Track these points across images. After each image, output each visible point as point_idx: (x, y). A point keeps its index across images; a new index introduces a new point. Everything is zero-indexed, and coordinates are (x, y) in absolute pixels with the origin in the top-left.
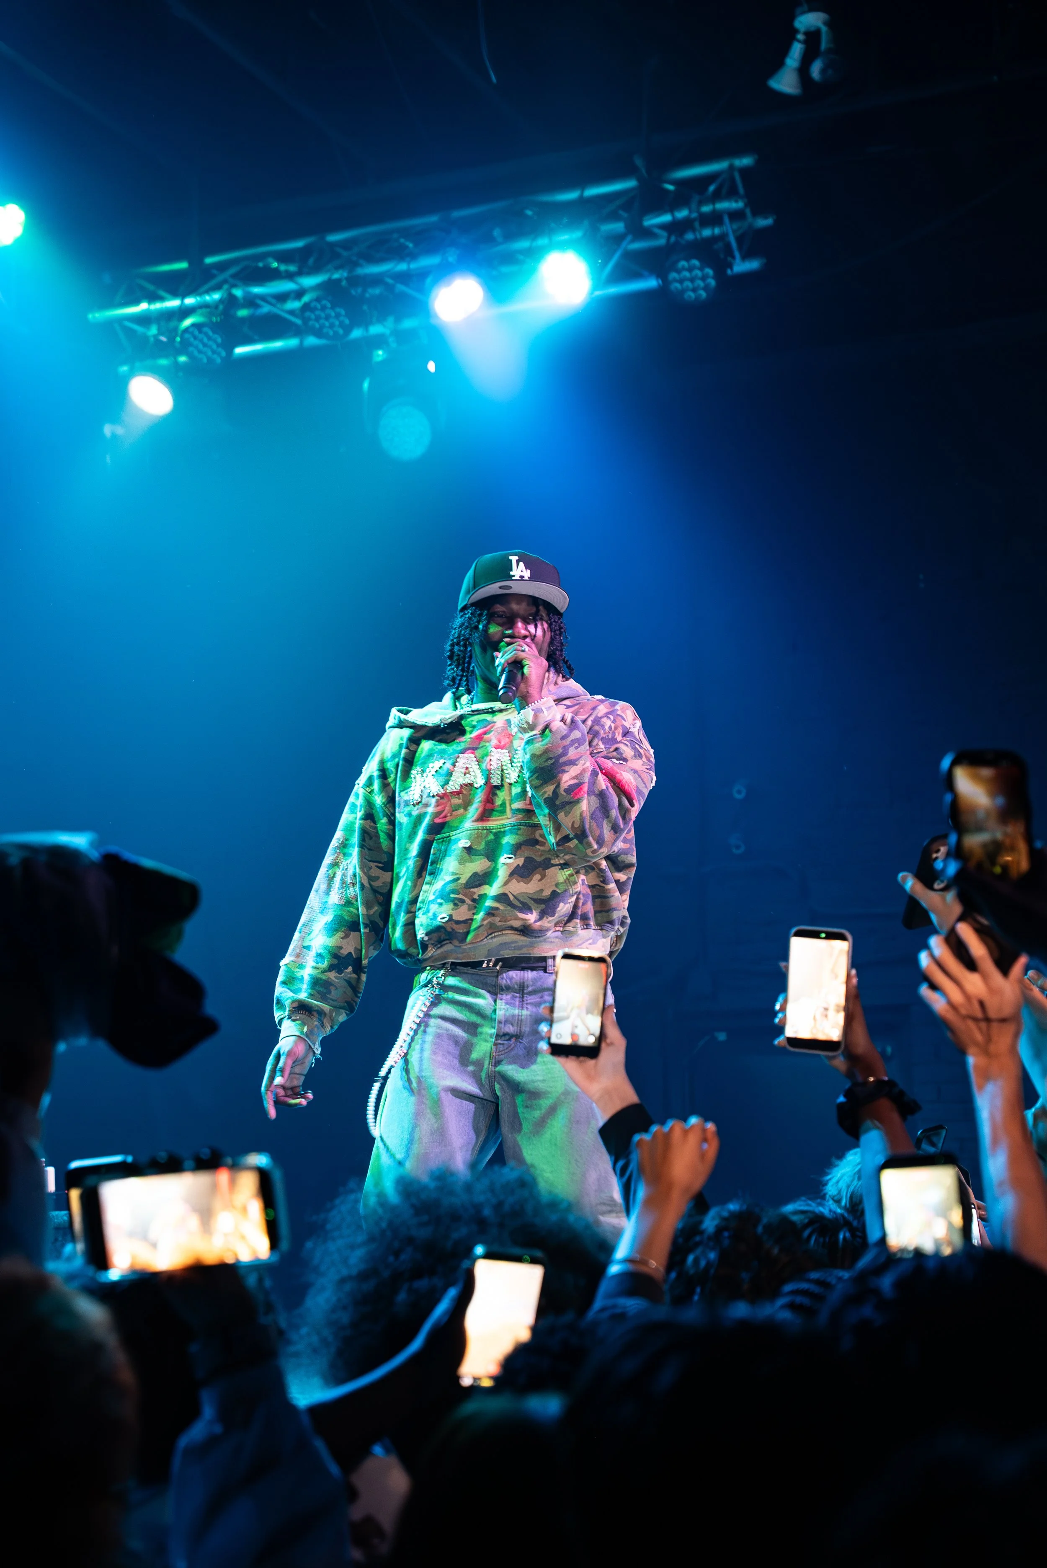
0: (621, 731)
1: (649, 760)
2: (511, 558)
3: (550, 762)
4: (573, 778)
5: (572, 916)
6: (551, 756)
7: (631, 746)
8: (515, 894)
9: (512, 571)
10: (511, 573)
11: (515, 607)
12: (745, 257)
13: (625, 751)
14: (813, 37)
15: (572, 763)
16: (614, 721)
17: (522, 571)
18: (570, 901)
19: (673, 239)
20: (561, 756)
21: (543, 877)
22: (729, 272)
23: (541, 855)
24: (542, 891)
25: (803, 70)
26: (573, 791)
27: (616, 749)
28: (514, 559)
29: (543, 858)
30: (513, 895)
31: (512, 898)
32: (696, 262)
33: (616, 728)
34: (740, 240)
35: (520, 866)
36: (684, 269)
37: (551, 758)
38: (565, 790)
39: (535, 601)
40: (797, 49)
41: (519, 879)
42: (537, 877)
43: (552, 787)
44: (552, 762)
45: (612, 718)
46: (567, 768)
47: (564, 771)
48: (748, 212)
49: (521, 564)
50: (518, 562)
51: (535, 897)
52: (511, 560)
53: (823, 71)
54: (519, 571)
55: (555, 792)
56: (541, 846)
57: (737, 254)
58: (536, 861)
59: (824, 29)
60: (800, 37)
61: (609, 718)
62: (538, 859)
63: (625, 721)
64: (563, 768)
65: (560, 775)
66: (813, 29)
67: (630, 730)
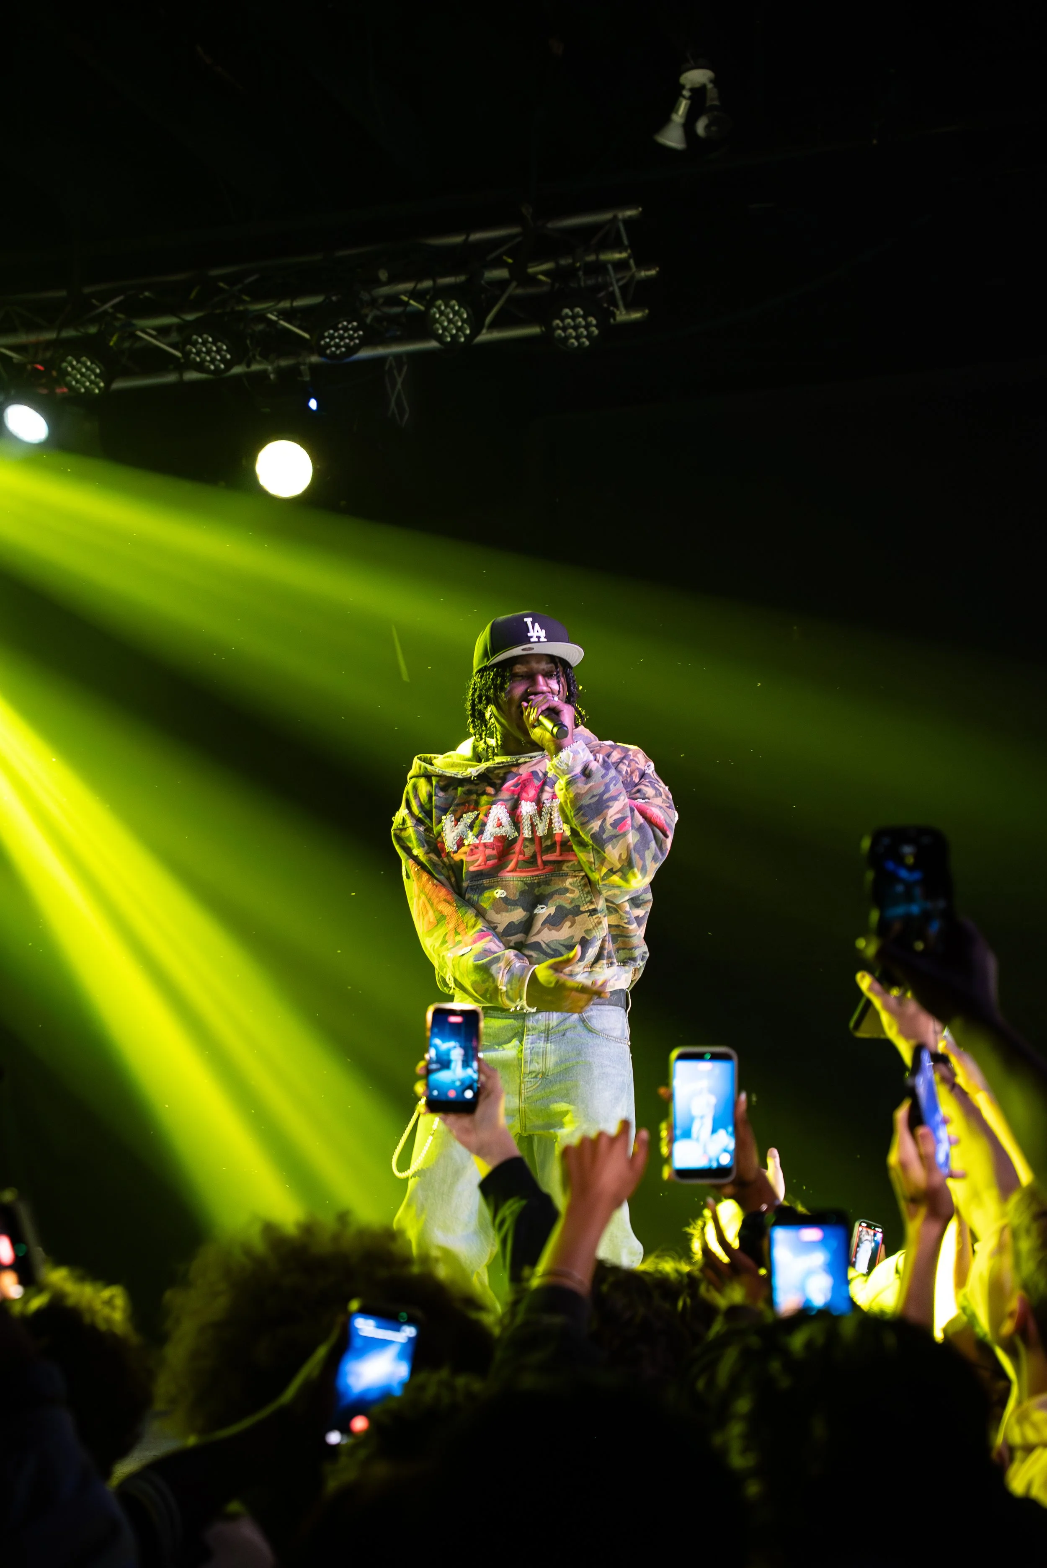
0: (638, 774)
1: (668, 798)
2: (526, 620)
3: (596, 799)
4: (618, 813)
5: (599, 957)
6: (595, 793)
7: (651, 786)
8: (547, 942)
9: (529, 632)
10: (529, 635)
11: (535, 665)
12: (630, 306)
13: (647, 792)
14: (698, 93)
15: (614, 798)
16: (629, 766)
17: (538, 632)
18: (597, 944)
19: (557, 285)
20: (604, 793)
21: (573, 923)
22: (612, 321)
23: (571, 902)
24: (572, 937)
25: (689, 126)
26: (618, 825)
27: (639, 791)
28: (529, 620)
29: (573, 905)
30: (545, 943)
31: (544, 946)
32: (578, 310)
33: (632, 772)
34: (623, 289)
35: (552, 914)
36: (567, 316)
37: (594, 796)
38: (611, 825)
39: (553, 659)
40: (683, 106)
41: (551, 927)
42: (568, 924)
43: (599, 823)
44: (597, 798)
45: (627, 763)
46: (610, 804)
47: (608, 807)
48: (632, 262)
49: (537, 625)
50: (533, 623)
51: (566, 943)
52: (526, 622)
53: (707, 127)
54: (537, 632)
55: (602, 828)
56: (571, 893)
57: (621, 303)
58: (566, 909)
59: (710, 86)
60: (686, 93)
61: (625, 764)
62: (568, 906)
63: (638, 764)
64: (607, 804)
65: (605, 811)
66: (697, 86)
67: (646, 772)
